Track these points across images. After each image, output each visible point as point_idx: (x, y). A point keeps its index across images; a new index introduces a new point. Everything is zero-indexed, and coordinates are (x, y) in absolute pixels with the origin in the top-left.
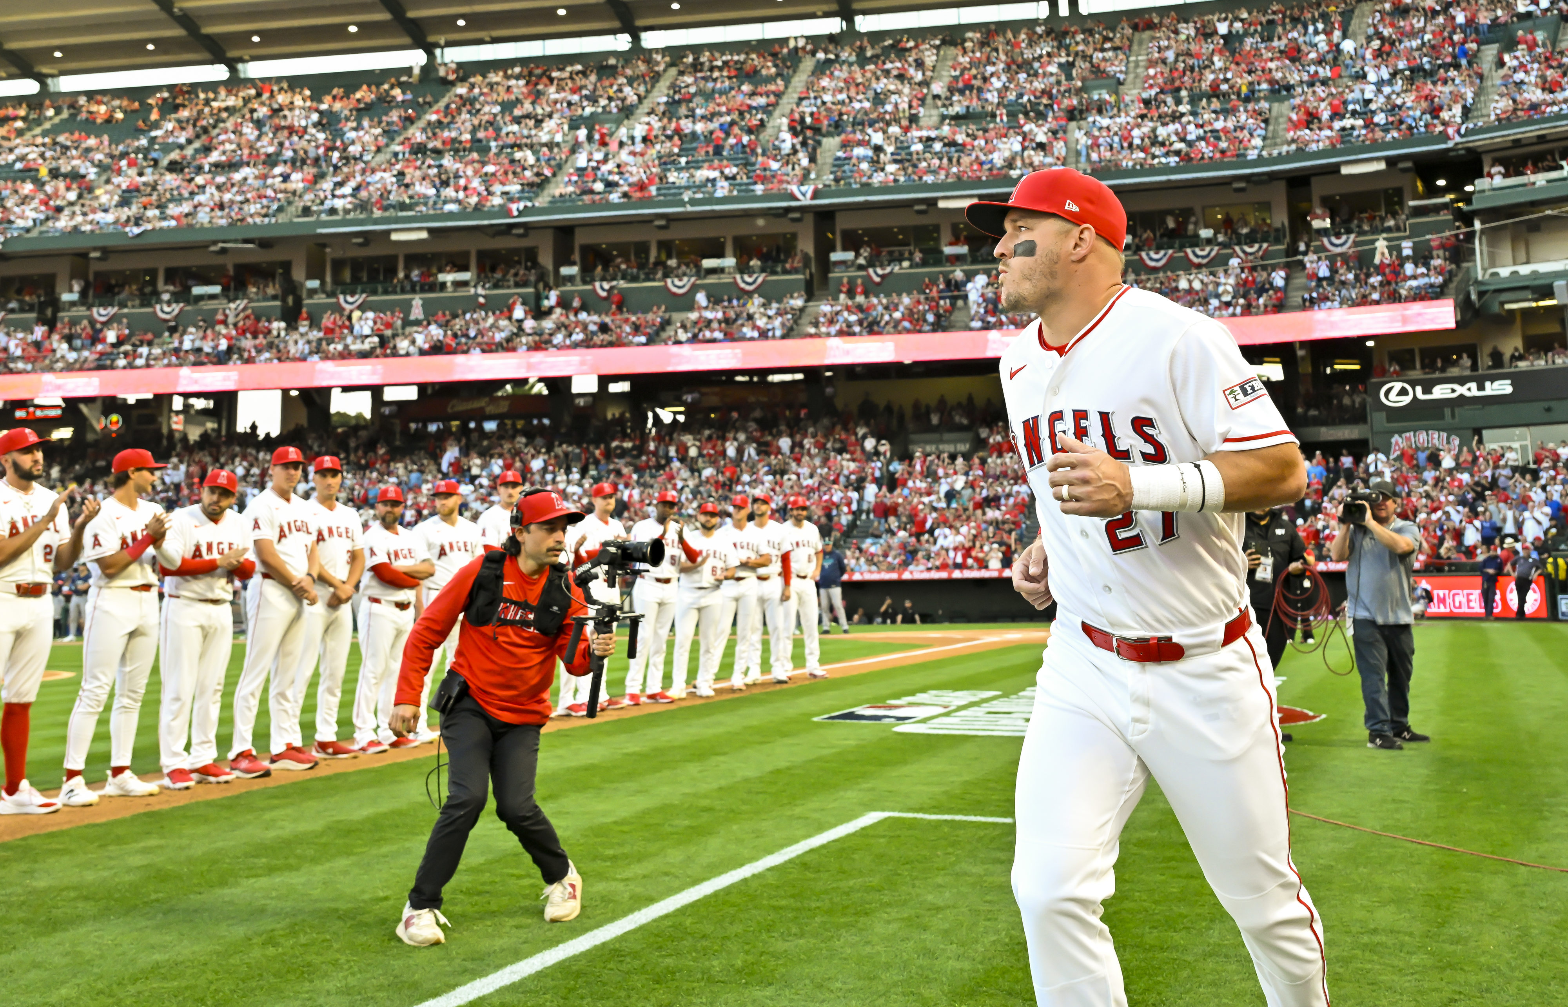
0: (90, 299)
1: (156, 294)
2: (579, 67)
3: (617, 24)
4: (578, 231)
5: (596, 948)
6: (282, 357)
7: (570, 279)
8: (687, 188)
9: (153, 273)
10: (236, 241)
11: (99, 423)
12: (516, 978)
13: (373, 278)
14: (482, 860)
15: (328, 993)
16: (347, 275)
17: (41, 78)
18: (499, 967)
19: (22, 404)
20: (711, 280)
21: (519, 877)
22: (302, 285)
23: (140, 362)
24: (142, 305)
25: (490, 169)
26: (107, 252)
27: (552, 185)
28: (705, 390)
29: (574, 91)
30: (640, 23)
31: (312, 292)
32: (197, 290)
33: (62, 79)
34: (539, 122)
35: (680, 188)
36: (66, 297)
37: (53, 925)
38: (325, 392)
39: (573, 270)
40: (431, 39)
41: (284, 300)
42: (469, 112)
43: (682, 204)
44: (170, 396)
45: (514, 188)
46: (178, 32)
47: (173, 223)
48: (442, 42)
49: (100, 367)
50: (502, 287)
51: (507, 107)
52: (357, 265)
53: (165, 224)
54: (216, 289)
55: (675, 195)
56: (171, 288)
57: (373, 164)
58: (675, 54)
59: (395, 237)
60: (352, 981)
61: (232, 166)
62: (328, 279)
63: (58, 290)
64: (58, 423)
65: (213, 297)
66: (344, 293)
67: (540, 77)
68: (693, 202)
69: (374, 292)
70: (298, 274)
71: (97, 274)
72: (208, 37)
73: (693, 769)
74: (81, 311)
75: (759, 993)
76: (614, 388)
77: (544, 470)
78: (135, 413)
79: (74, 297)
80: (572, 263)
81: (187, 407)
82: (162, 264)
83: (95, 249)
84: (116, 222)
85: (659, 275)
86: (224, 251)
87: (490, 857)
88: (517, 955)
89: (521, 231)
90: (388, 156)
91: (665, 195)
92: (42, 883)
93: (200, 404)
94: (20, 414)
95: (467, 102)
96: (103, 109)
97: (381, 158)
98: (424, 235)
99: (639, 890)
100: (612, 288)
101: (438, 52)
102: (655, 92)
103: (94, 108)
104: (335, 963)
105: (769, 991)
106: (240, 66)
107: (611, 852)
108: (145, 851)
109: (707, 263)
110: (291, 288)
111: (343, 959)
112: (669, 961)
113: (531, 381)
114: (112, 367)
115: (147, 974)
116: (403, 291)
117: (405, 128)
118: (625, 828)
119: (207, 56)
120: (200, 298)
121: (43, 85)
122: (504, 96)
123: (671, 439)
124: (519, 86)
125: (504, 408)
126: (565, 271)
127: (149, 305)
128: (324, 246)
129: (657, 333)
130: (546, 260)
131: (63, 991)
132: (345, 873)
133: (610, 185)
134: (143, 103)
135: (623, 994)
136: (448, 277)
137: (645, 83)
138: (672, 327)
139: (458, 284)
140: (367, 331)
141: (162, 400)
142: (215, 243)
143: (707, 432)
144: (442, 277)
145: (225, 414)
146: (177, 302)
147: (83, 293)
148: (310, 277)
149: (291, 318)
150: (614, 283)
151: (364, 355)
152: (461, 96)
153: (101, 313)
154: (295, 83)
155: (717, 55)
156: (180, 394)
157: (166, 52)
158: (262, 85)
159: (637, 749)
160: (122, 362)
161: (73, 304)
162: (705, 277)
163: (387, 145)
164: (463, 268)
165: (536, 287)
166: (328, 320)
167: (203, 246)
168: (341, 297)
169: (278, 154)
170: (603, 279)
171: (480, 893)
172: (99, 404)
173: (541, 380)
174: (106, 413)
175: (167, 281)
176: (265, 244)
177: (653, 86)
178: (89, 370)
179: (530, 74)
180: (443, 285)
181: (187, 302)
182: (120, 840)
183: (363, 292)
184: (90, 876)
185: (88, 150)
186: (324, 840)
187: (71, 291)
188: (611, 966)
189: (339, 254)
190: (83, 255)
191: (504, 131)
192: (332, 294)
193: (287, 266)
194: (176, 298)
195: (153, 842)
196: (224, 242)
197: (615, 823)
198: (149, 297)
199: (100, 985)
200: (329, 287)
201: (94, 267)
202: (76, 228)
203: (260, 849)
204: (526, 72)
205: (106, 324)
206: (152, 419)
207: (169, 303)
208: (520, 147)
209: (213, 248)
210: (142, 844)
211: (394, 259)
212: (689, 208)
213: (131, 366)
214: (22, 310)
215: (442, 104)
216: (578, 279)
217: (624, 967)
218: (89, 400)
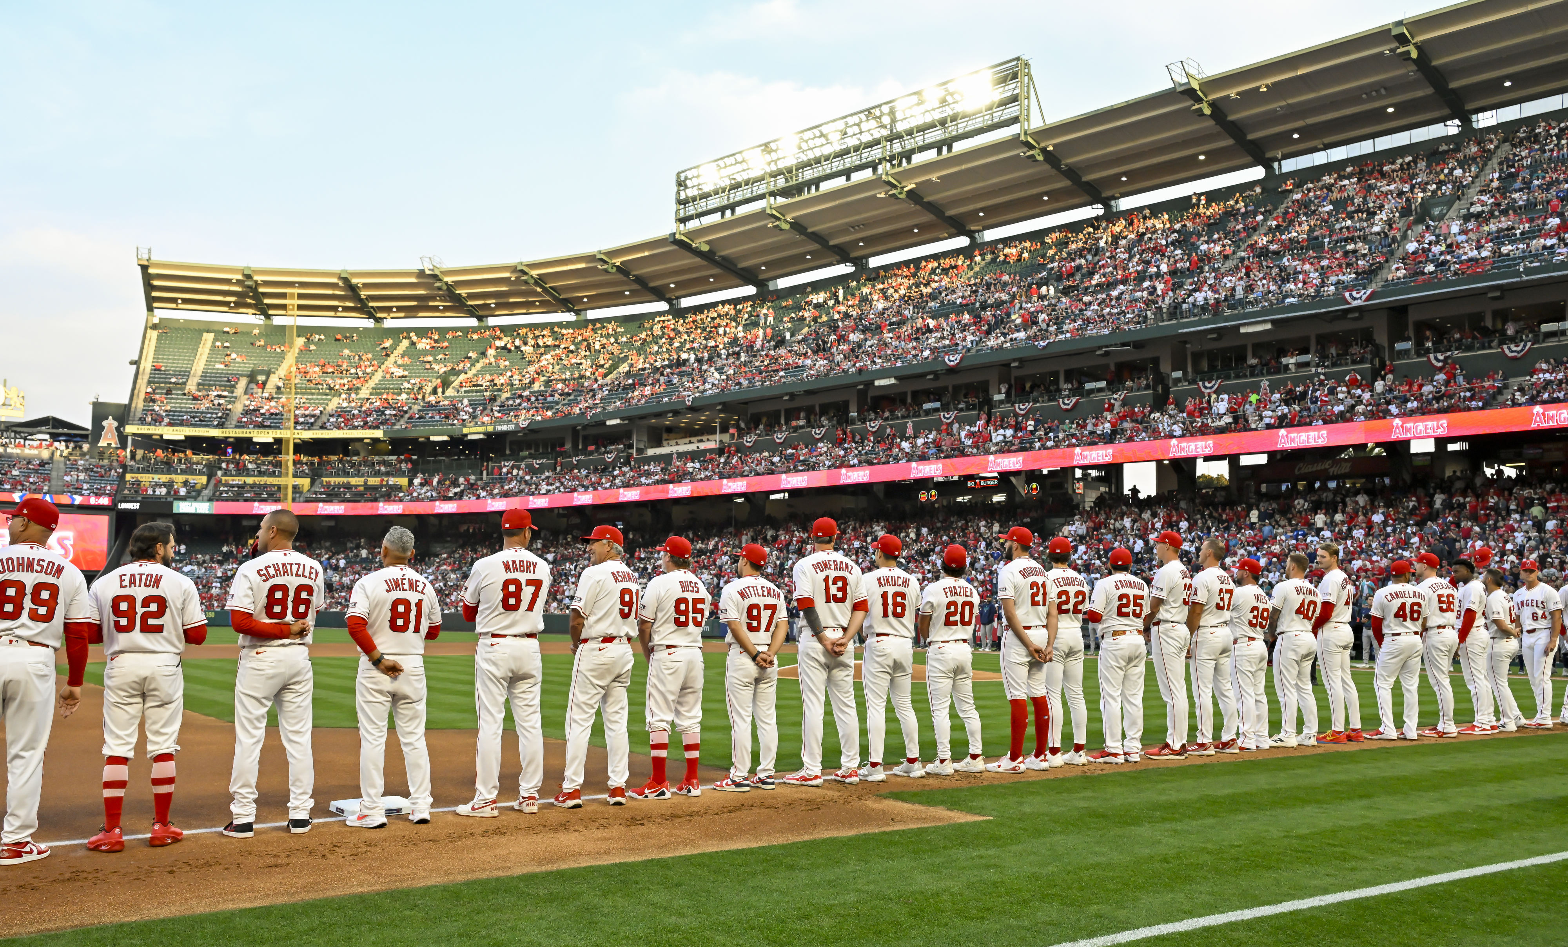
0: (1013, 399)
1: (1059, 390)
2: (1409, 159)
3: (1446, 111)
4: (1411, 310)
5: (1383, 895)
6: (1155, 434)
7: (1405, 353)
8: (1523, 258)
9: (1056, 374)
10: (1116, 345)
11: (1023, 490)
12: (1323, 903)
13: (1227, 366)
14: (1307, 832)
15: (1201, 892)
16: (1205, 365)
17: (970, 234)
18: (1311, 896)
19: (971, 477)
20: (1551, 343)
21: (1334, 846)
22: (1169, 376)
23: (1050, 444)
24: (1050, 400)
25: (1325, 263)
26: (1021, 360)
27: (1385, 271)
28: (1546, 446)
29: (1404, 181)
30: (1469, 106)
31: (1177, 381)
32: (1088, 386)
33: (986, 233)
34: (1371, 214)
35: (1515, 259)
36: (997, 397)
37: (1037, 833)
38: (1191, 461)
39: (1408, 345)
40: (1269, 155)
41: (1155, 389)
42: (1306, 214)
43: (1518, 274)
44: (1073, 468)
45: (1348, 277)
46: (1065, 183)
47: (1068, 335)
48: (1279, 156)
49: (1022, 449)
50: (1341, 365)
51: (1340, 205)
52: (1212, 356)
53: (1061, 337)
54: (1103, 384)
55: (1509, 266)
56: (1070, 386)
57: (1222, 271)
58: (1508, 129)
59: (1243, 330)
60: (1215, 889)
61: (1111, 285)
62: (1190, 369)
63: (991, 392)
64: (996, 490)
65: (1100, 390)
66: (1203, 380)
67: (1371, 173)
68: (1528, 271)
69: (1228, 378)
70: (1165, 367)
71: (1016, 378)
72: (1088, 183)
73: (1491, 788)
74: (1007, 407)
75: (1498, 939)
76: (1452, 447)
77: (1385, 523)
78: (1049, 482)
79: (1002, 397)
80: (1408, 339)
81: (1085, 476)
82: (1061, 367)
83: (1014, 360)
84: (1028, 338)
85: (1495, 344)
86: (1107, 353)
87: (1313, 830)
88: (1325, 891)
89: (1357, 315)
90: (1235, 262)
91: (1499, 268)
92: (1027, 809)
93: (1094, 473)
94: (970, 484)
95: (1305, 204)
96: (1014, 251)
97: (1229, 264)
98: (1268, 326)
99: (1422, 865)
100: (1446, 358)
101: (1276, 165)
102: (1488, 170)
103: (1007, 251)
104: (1205, 878)
105: (1506, 939)
106: (1113, 203)
107: (1404, 839)
108: (1084, 799)
109: (1545, 327)
110: (1161, 379)
111: (1210, 876)
112: (1436, 911)
113: (1370, 445)
114: (1031, 448)
115: (1094, 866)
116: (1252, 375)
117: (1249, 236)
118: (1423, 824)
119: (1087, 198)
120: (1091, 391)
121: (972, 239)
122: (1335, 195)
123: (1511, 494)
124: (1350, 185)
125: (1346, 468)
126: (1399, 346)
127: (1054, 400)
128: (1186, 342)
129: (1494, 397)
130: (1381, 338)
131: (1050, 868)
132: (1213, 827)
133: (1442, 265)
134: (1043, 243)
135: (1396, 923)
136: (1291, 361)
137: (1477, 164)
138: (1511, 391)
139: (1299, 365)
140: (1222, 410)
141: (1068, 471)
142: (1100, 348)
143: (1548, 487)
144: (1284, 361)
145: (1114, 480)
146: (1074, 396)
147: (1008, 394)
148: (1174, 370)
149: (1160, 404)
150: (1449, 353)
151: (1221, 430)
152: (1298, 201)
153: (1021, 408)
154: (1156, 210)
155: (1553, 124)
156: (1080, 467)
157: (1057, 201)
158: (1129, 215)
159: (1446, 768)
160: (1038, 445)
161: (1001, 402)
162: (1544, 341)
163: (1234, 253)
164: (1305, 351)
165: (1371, 363)
166: (1189, 404)
167: (1092, 351)
168: (1201, 383)
169: (1145, 271)
170: (1436, 351)
171: (1303, 852)
172: (1023, 475)
173: (1378, 445)
174: (1028, 483)
175: (1067, 381)
176: (1138, 345)
177: (1485, 165)
178: (1015, 451)
179: (1361, 171)
180: (1287, 366)
181: (1082, 396)
182: (1068, 791)
183: (1217, 379)
184: (1055, 809)
185: (1005, 284)
186: (1198, 805)
187: (1000, 393)
188: (1392, 907)
189: (1198, 348)
190: (1007, 365)
191: (1337, 226)
192: (1194, 382)
193: (1156, 361)
194: (1074, 392)
195: (1088, 794)
196: (1107, 347)
197: (1414, 819)
198: (1054, 393)
199: (1070, 868)
200: (1190, 376)
201: (1015, 373)
202: (1001, 347)
203: (1156, 806)
204: (1357, 170)
205: (1026, 416)
206: (1060, 486)
207: (1068, 397)
208: (1352, 240)
209: (1098, 353)
210: (1082, 795)
211: (1244, 348)
212: (1525, 278)
213: (1044, 447)
214: (968, 409)
215: (1281, 210)
216: (1413, 352)
217: (1401, 909)
218: (1016, 473)
